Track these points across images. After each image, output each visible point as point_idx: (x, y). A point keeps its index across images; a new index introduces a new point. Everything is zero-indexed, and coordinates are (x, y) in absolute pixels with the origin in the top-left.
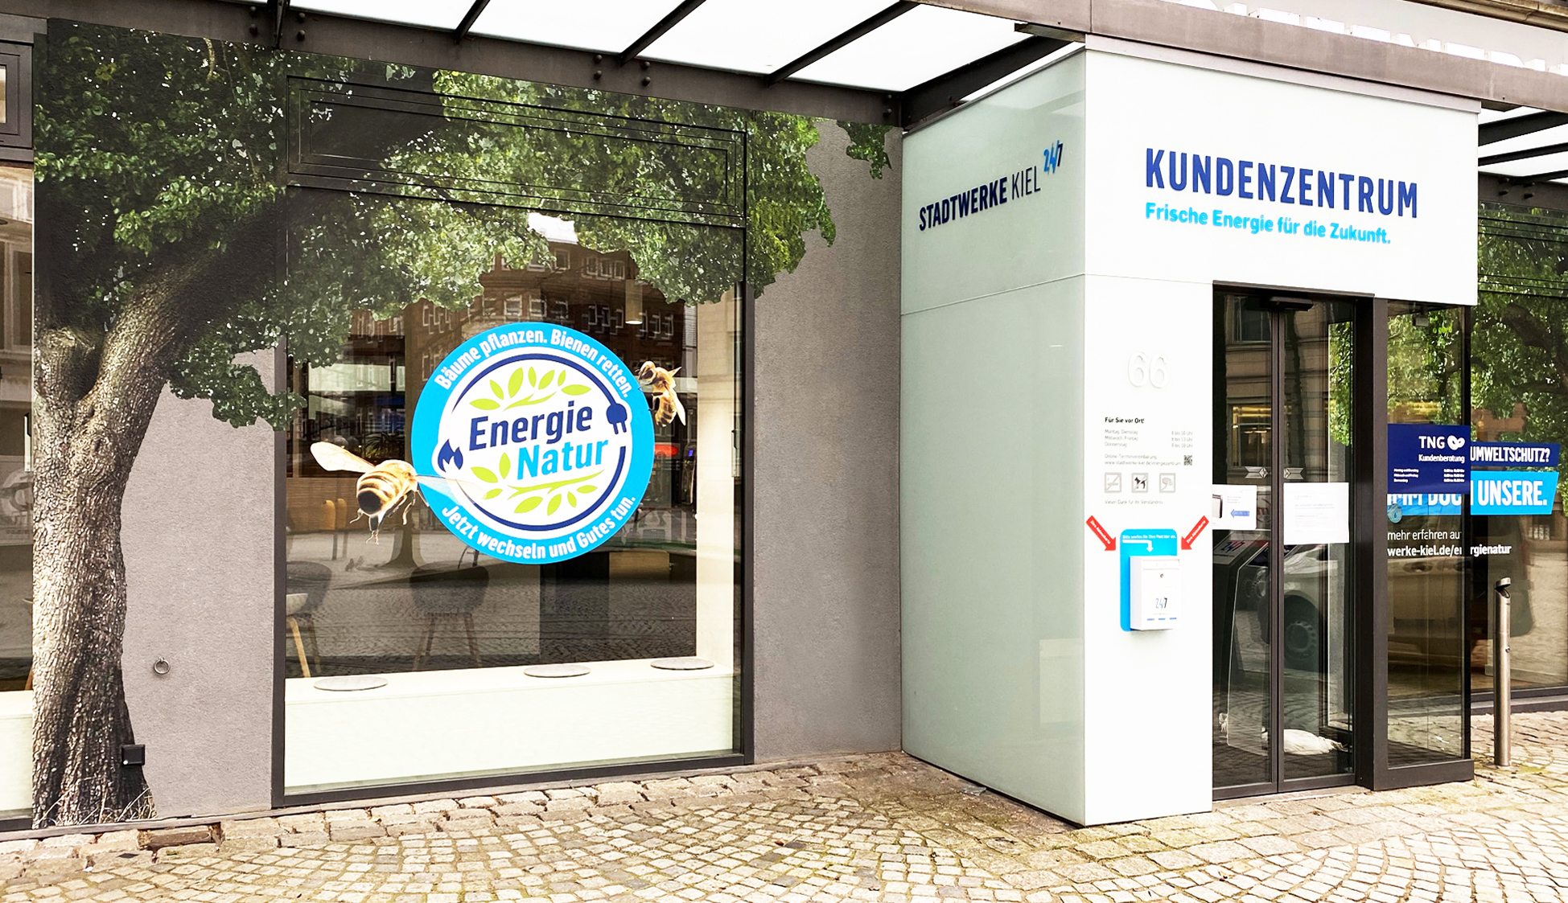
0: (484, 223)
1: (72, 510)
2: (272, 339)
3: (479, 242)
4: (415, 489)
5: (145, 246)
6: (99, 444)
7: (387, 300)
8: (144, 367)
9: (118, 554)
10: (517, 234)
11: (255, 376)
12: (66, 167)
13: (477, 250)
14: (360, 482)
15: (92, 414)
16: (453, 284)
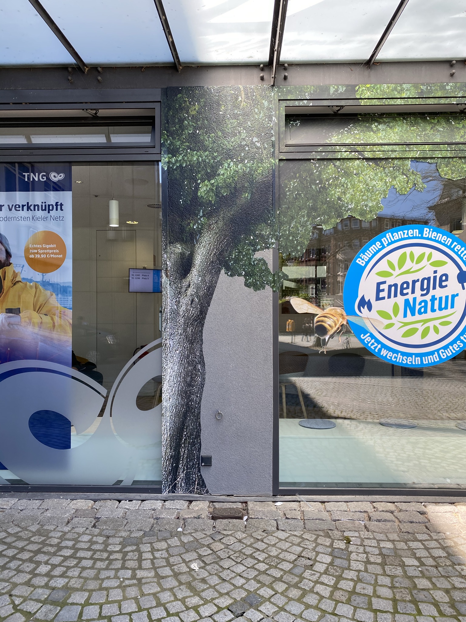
0: (384, 168)
1: (181, 335)
2: (273, 243)
3: (381, 180)
4: (345, 323)
5: (212, 198)
6: (192, 301)
7: (330, 217)
8: (212, 262)
9: (201, 356)
10: (403, 174)
11: (265, 263)
12: (176, 161)
13: (380, 185)
14: (316, 319)
15: (189, 286)
16: (366, 206)
